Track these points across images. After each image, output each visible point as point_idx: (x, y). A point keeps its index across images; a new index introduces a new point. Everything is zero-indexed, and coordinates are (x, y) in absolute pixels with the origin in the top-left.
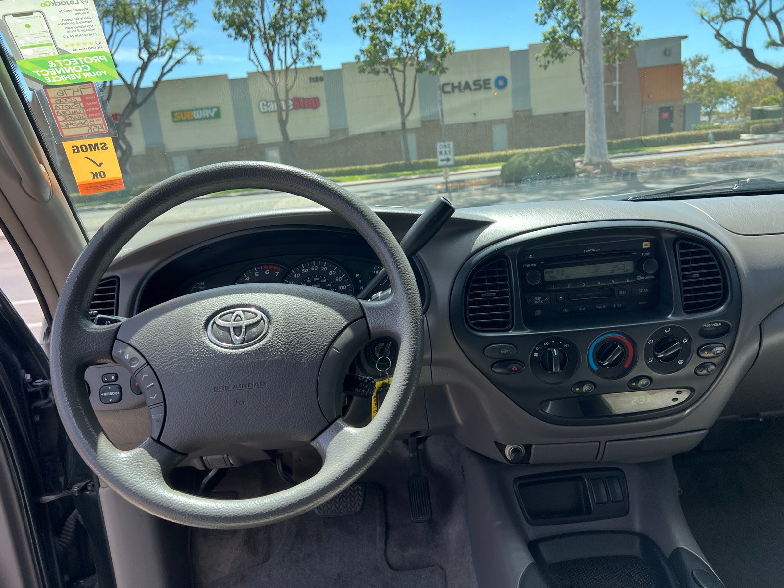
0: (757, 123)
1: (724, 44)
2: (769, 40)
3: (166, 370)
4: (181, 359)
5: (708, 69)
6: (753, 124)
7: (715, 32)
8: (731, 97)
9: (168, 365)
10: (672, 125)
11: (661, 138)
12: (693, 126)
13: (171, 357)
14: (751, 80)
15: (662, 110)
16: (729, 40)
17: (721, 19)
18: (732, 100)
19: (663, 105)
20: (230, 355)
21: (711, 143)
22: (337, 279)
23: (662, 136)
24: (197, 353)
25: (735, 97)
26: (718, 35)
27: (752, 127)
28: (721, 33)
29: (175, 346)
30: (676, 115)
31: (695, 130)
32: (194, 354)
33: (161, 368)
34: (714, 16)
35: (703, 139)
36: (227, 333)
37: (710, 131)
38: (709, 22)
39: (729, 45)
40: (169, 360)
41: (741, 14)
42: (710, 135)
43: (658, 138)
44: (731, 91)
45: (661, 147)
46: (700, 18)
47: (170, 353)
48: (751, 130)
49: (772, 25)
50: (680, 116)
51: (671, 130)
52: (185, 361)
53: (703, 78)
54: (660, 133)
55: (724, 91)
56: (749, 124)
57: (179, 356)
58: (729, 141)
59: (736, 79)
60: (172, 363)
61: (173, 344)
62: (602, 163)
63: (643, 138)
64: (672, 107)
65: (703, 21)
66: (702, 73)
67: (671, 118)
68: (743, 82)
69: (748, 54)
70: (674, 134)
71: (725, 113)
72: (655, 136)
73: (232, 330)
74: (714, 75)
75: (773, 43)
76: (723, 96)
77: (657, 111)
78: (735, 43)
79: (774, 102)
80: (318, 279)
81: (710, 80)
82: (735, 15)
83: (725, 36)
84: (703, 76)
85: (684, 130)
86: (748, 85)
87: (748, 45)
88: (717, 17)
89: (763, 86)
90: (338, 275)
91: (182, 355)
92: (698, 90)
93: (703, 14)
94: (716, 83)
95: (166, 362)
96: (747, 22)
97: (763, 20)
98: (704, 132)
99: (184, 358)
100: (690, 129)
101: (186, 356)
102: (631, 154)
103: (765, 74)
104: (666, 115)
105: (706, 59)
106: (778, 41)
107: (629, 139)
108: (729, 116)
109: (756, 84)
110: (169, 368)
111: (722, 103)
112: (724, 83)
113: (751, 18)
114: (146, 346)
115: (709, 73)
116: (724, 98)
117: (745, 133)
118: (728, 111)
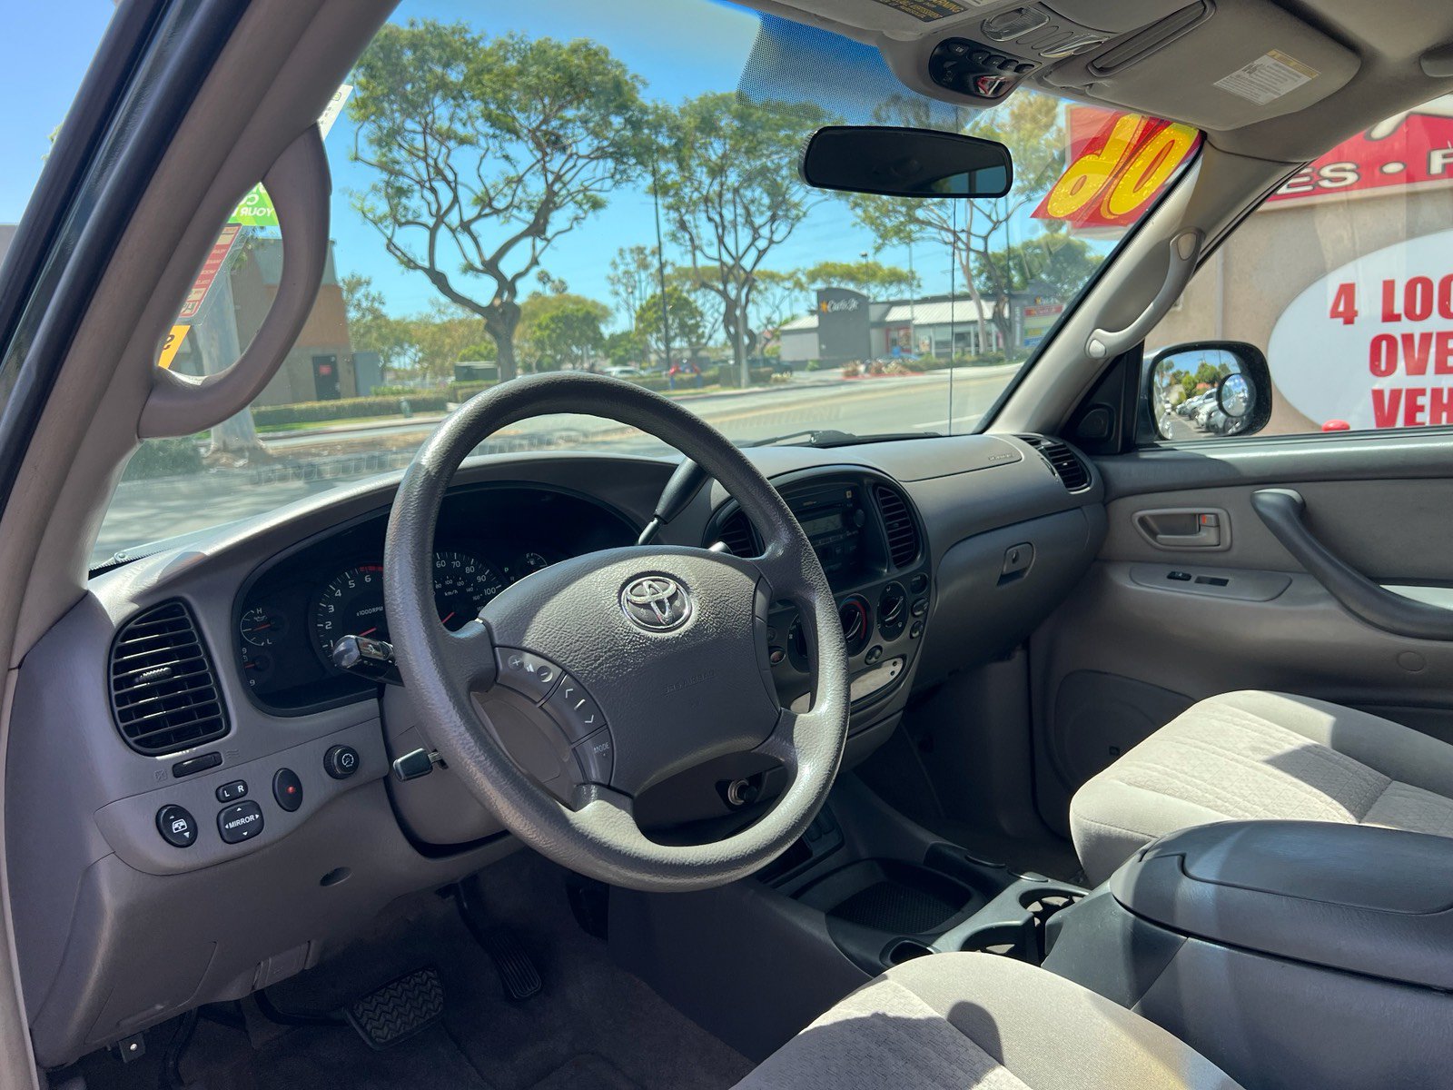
0: (466, 387)
1: (402, 262)
2: (464, 261)
3: (596, 677)
4: (611, 657)
5: (374, 299)
6: (461, 388)
7: (386, 241)
8: (411, 345)
9: (596, 668)
10: (338, 386)
11: (326, 408)
12: (373, 389)
13: (596, 657)
14: (438, 321)
15: (319, 361)
16: (410, 255)
17: (389, 221)
18: (413, 350)
19: (319, 352)
20: (668, 640)
21: (406, 417)
22: (480, 579)
23: (324, 403)
24: (629, 643)
25: (417, 347)
26: (391, 246)
27: (460, 392)
28: (395, 240)
29: (596, 639)
30: (342, 368)
31: (377, 395)
32: (624, 646)
33: (588, 674)
34: (382, 215)
35: (393, 410)
36: (649, 611)
37: (402, 398)
38: (375, 224)
39: (410, 264)
40: (596, 661)
41: (419, 217)
42: (404, 404)
43: (321, 408)
44: (411, 336)
45: (329, 423)
46: (361, 215)
47: (592, 650)
48: (459, 397)
49: (465, 239)
50: (349, 372)
51: (337, 396)
52: (617, 659)
53: (367, 313)
54: (319, 399)
55: (399, 335)
56: (455, 389)
57: (605, 652)
58: (433, 413)
59: (414, 318)
60: (600, 665)
61: (591, 637)
62: (248, 449)
63: (296, 407)
64: (335, 356)
65: (367, 221)
66: (365, 304)
67: (334, 376)
68: (424, 323)
69: (439, 280)
70: (346, 402)
71: (405, 371)
72: (316, 405)
73: (653, 605)
74: (384, 310)
75: (469, 268)
76: (399, 343)
77: (309, 364)
78: (420, 263)
79: (477, 357)
80: (451, 582)
81: (378, 316)
82: (410, 217)
83: (402, 248)
84: (368, 309)
85: (357, 395)
86: (435, 329)
87: (439, 267)
88: (385, 217)
89: (456, 331)
90: (480, 572)
91: (609, 651)
92: (362, 331)
93: (365, 209)
94: (388, 322)
95: (592, 665)
96: (433, 232)
97: (453, 231)
98: (392, 399)
99: (614, 655)
100: (367, 394)
101: (616, 650)
102: (281, 434)
103: (458, 313)
104: (325, 370)
105: (368, 283)
106: (478, 265)
107: (269, 408)
108: (412, 375)
109: (445, 329)
110: (599, 672)
111: (398, 354)
112: (398, 323)
113: (436, 226)
114: (554, 647)
115: (376, 305)
116: (402, 347)
117: (451, 401)
118: (409, 368)
